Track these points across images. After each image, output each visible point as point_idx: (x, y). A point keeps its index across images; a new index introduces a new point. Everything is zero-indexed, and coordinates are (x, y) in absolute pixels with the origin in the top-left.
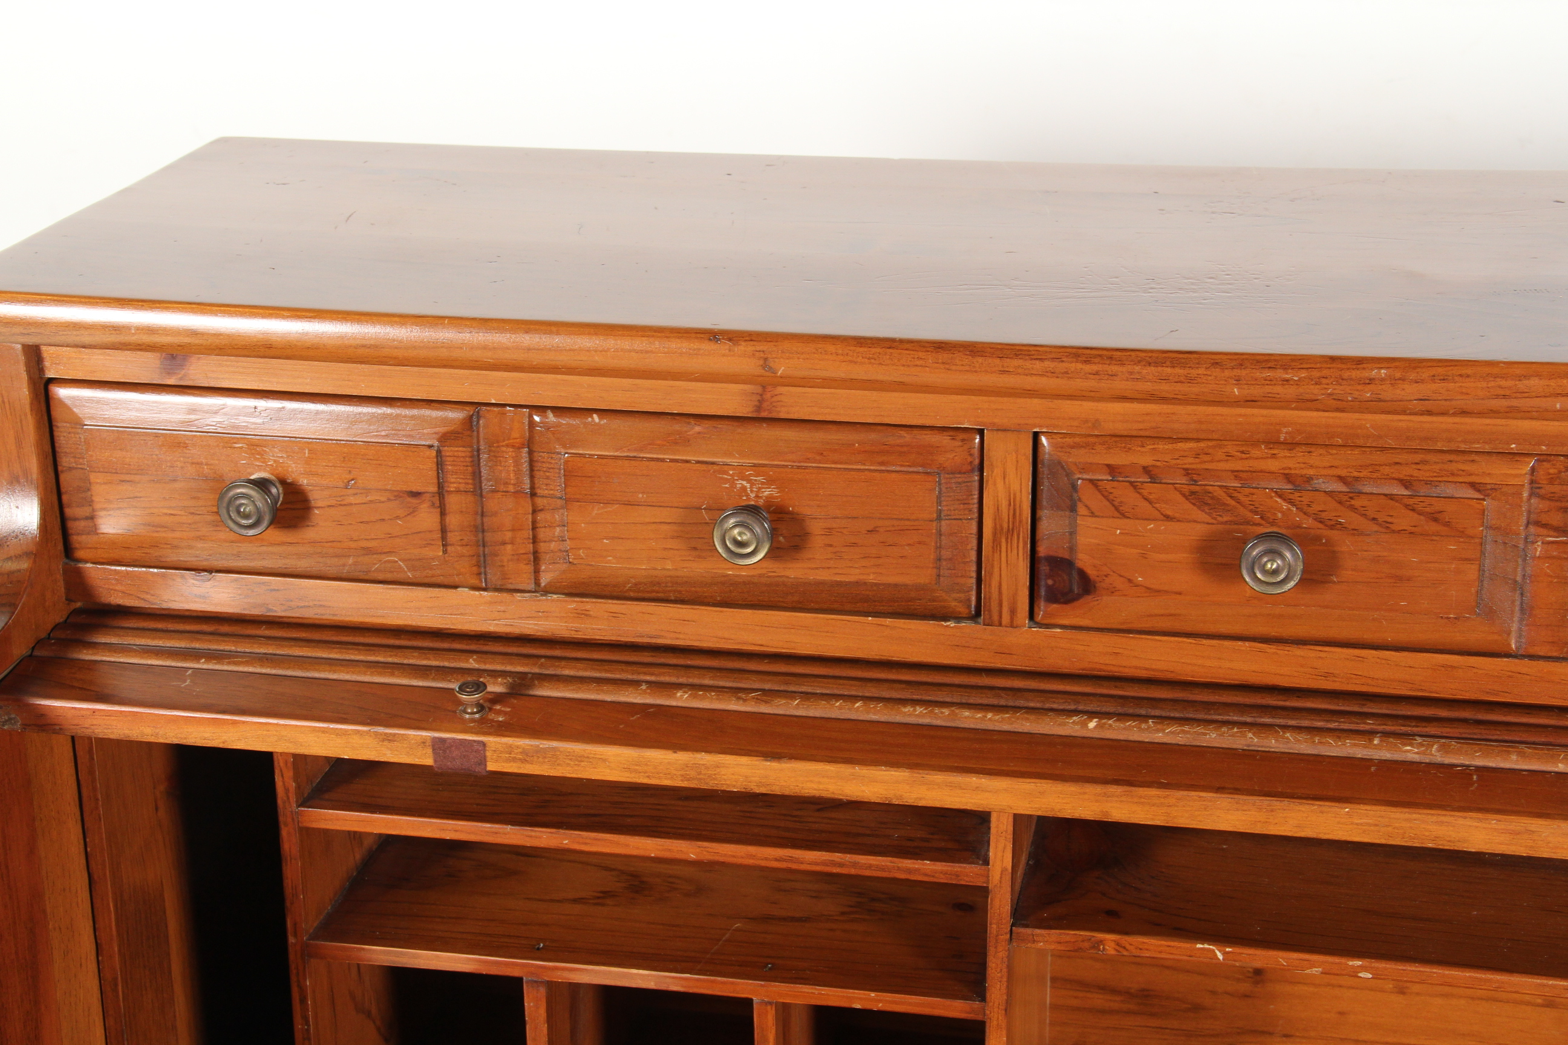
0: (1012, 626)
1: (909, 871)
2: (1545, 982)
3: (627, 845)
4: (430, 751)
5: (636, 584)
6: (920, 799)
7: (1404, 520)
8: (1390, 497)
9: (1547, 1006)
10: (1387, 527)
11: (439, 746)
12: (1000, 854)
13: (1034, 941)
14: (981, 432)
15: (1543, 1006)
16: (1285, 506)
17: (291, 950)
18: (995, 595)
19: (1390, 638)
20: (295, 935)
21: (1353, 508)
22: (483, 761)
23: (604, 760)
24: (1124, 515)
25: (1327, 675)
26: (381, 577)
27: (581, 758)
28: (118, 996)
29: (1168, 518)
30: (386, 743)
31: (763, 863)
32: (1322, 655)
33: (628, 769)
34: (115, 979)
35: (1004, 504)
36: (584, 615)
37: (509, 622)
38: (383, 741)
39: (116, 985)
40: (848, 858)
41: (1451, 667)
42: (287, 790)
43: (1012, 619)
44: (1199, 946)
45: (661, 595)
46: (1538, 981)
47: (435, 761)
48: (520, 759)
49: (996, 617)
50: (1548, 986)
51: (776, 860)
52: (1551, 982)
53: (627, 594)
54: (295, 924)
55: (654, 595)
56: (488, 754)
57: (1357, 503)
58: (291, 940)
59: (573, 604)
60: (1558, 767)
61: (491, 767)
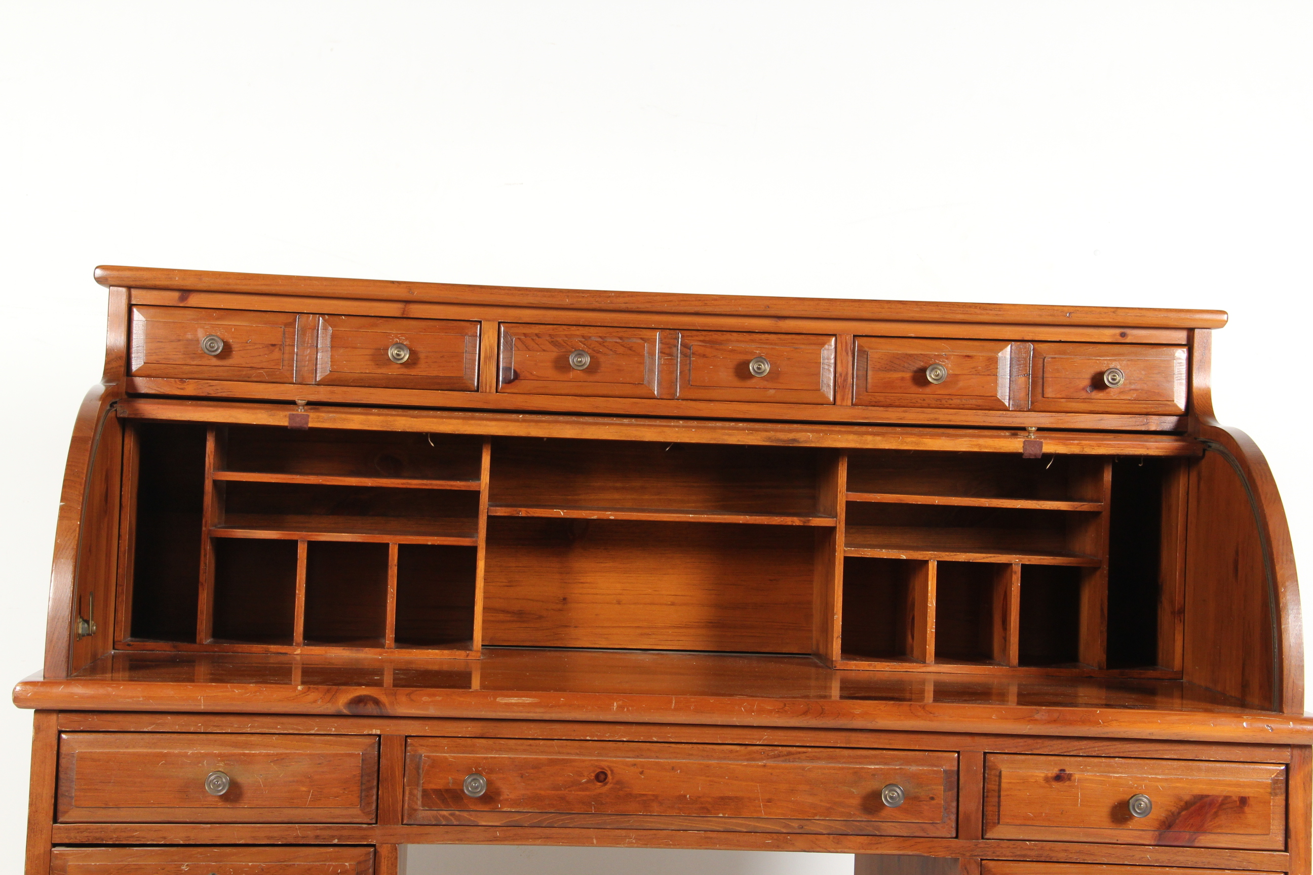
0: (490, 393)
1: (452, 486)
2: (670, 515)
3: (344, 481)
4: (288, 419)
5: (354, 380)
6: (465, 431)
7: (621, 350)
8: (616, 342)
10: (615, 352)
11: (291, 418)
12: (485, 477)
13: (496, 513)
14: (480, 322)
15: (671, 605)
16: (582, 346)
17: (203, 533)
18: (484, 380)
19: (617, 393)
20: (206, 527)
21: (604, 346)
22: (307, 423)
23: (353, 420)
24: (529, 350)
25: (597, 407)
26: (255, 379)
27: (344, 420)
28: (125, 559)
29: (544, 350)
30: (271, 417)
31: (397, 486)
32: (595, 400)
33: (361, 424)
34: (125, 551)
35: (488, 348)
36: (333, 392)
37: (304, 396)
38: (270, 416)
39: (125, 553)
40: (429, 482)
41: (637, 403)
42: (210, 463)
43: (490, 390)
44: (555, 510)
45: (362, 384)
47: (289, 423)
48: (321, 422)
49: (484, 389)
51: (402, 484)
53: (350, 384)
54: (206, 522)
55: (360, 384)
56: (310, 419)
57: (605, 344)
58: (204, 529)
59: (329, 388)
61: (310, 425)
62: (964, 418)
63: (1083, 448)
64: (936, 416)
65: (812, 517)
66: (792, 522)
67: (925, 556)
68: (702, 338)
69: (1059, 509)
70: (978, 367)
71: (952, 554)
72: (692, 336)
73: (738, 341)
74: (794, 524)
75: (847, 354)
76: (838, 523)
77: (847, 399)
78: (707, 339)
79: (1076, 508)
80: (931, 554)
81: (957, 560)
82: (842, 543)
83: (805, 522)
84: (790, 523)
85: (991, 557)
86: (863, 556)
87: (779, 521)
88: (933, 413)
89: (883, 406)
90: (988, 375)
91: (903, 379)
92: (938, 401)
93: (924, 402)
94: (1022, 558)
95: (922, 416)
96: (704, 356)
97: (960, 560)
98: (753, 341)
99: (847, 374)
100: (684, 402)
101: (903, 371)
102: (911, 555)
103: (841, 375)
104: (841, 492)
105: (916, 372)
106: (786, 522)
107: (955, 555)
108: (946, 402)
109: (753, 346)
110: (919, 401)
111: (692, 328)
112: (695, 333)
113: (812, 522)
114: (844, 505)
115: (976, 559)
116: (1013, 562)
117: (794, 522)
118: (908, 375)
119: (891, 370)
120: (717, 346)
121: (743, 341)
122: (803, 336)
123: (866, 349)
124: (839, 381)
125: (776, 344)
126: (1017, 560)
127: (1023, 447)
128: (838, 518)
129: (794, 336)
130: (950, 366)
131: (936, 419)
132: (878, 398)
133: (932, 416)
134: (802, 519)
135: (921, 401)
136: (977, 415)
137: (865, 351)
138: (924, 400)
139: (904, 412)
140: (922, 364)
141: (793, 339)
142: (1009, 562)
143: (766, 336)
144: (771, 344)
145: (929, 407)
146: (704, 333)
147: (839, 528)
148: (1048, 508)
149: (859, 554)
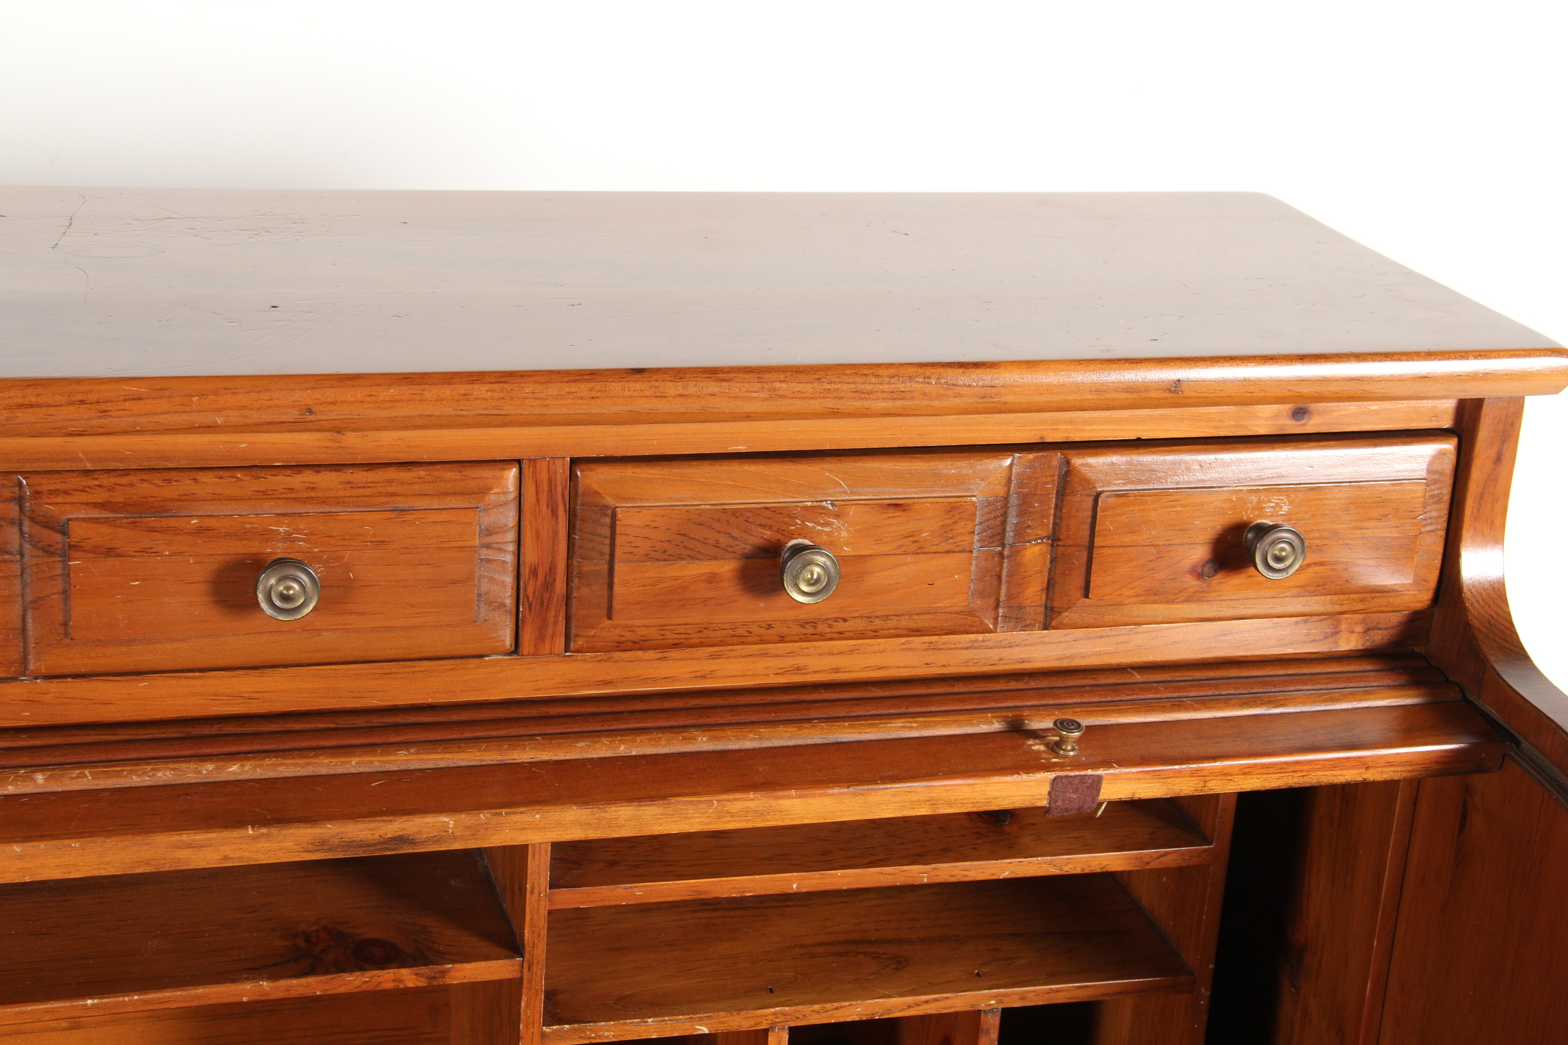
9: (73, 1028)
46: (17, 1009)
50: (27, 1012)
52: (30, 1008)
60: (8, 789)
62: (872, 661)
63: (1206, 782)
64: (801, 661)
65: (453, 962)
66: (394, 981)
67: (759, 1020)
68: (101, 496)
69: (1104, 870)
70: (921, 531)
71: (828, 1006)
72: (66, 493)
73: (217, 498)
74: (402, 986)
75: (554, 513)
76: (525, 970)
77: (553, 635)
78: (118, 497)
79: (1148, 863)
80: (774, 1014)
81: (842, 1020)
82: (537, 1016)
83: (434, 978)
84: (390, 985)
85: (927, 1002)
86: (593, 1041)
87: (357, 983)
88: (792, 654)
89: (655, 648)
90: (948, 552)
91: (712, 579)
92: (807, 626)
93: (771, 632)
94: (1005, 995)
95: (761, 665)
96: (110, 552)
97: (849, 1019)
98: (265, 495)
99: (552, 569)
100: (54, 686)
101: (716, 558)
102: (723, 1022)
103: (534, 572)
104: (536, 891)
105: (747, 557)
106: (380, 983)
107: (837, 1008)
108: (830, 626)
109: (270, 508)
110: (756, 630)
111: (68, 466)
112: (75, 482)
113: (453, 974)
114: (543, 924)
115: (890, 1011)
116: (982, 1006)
117: (401, 981)
118: (727, 567)
119: (680, 558)
120: (152, 521)
121: (236, 499)
122: (422, 472)
123: (610, 501)
124: (530, 589)
125: (337, 501)
126: (993, 1002)
127: (1050, 793)
128: (527, 955)
129: (392, 473)
130: (844, 534)
131: (799, 669)
132: (643, 632)
133: (789, 662)
134: (423, 970)
135: (762, 631)
136: (910, 649)
137: (607, 507)
138: (770, 627)
139: (713, 657)
140: (768, 534)
141: (389, 482)
142: (971, 1009)
143: (308, 477)
144: (324, 501)
145: (782, 639)
146: (106, 480)
147: (530, 981)
148: (1078, 871)
149: (581, 1038)
